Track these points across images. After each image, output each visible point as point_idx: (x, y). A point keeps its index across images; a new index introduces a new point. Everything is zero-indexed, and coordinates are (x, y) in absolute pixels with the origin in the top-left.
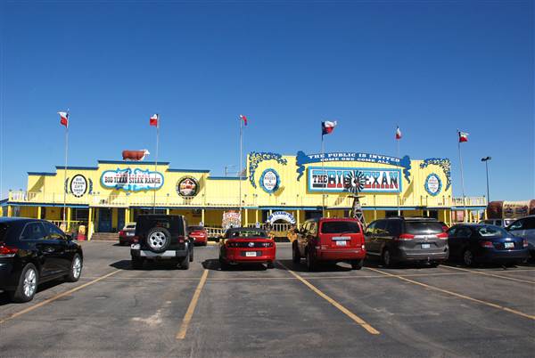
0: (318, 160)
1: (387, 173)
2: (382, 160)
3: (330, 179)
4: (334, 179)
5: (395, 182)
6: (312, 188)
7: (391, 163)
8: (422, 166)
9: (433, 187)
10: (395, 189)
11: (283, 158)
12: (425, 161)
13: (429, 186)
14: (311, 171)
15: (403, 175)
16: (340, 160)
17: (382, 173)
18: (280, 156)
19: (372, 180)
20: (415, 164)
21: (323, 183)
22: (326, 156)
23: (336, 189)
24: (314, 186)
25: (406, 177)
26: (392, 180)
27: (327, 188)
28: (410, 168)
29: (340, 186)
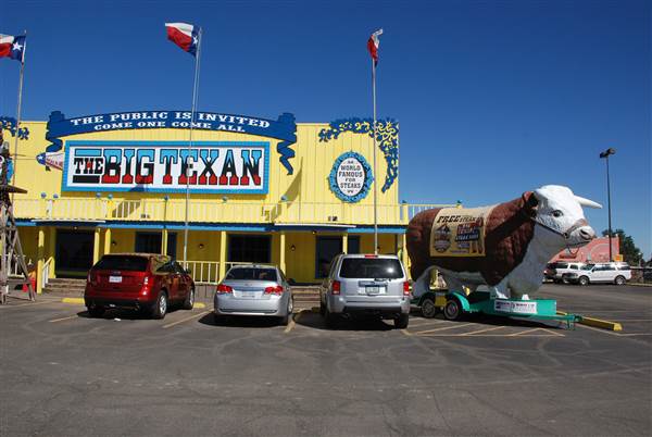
0: (90, 129)
1: (237, 152)
2: (227, 123)
3: (110, 166)
4: (116, 166)
5: (255, 171)
6: (70, 183)
7: (249, 130)
8: (324, 136)
9: (350, 183)
10: (252, 186)
11: (23, 125)
12: (334, 125)
13: (341, 180)
14: (72, 149)
15: (275, 156)
16: (135, 126)
17: (223, 152)
18: (14, 123)
19: (199, 167)
20: (307, 133)
21: (94, 175)
22: (107, 119)
23: (120, 185)
24: (77, 179)
25: (284, 161)
26: (246, 166)
27: (100, 185)
28: (294, 140)
29: (128, 179)
